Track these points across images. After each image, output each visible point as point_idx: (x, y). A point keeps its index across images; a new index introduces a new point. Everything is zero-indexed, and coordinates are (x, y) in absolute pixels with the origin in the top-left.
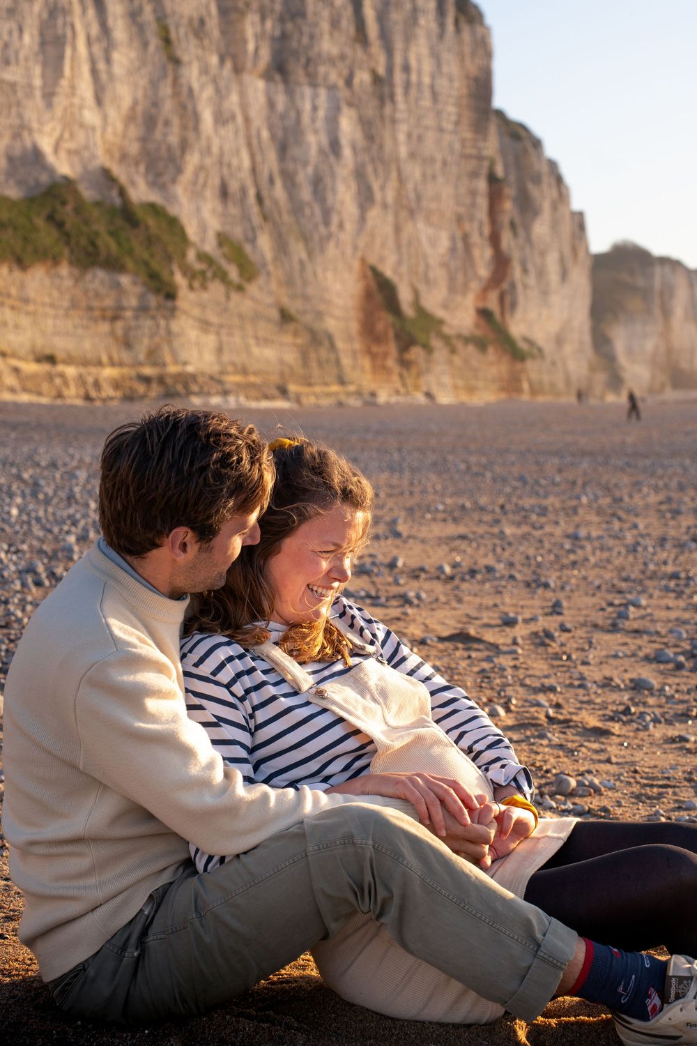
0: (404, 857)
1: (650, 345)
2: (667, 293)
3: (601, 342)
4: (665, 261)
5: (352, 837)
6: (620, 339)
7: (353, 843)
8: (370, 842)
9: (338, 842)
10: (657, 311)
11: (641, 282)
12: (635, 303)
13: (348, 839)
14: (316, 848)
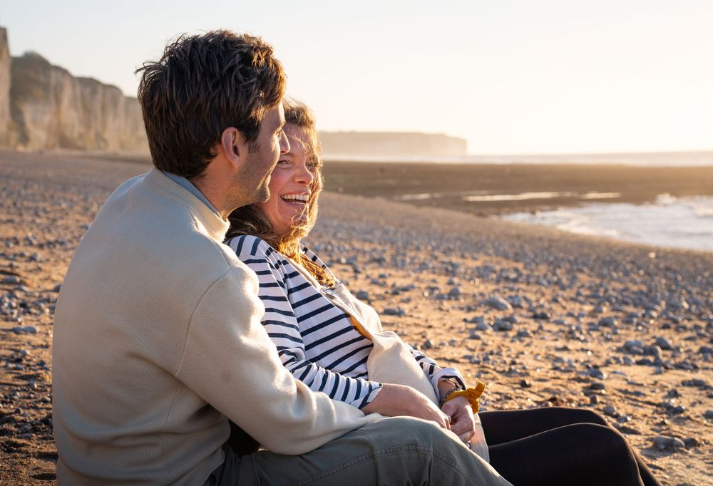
0: (456, 463)
1: (47, 119)
2: (59, 89)
3: (16, 113)
4: (58, 69)
5: (416, 444)
6: (28, 112)
7: (416, 449)
8: (432, 450)
9: (403, 448)
10: (52, 99)
11: (42, 79)
12: (38, 92)
13: (413, 446)
14: (384, 451)
